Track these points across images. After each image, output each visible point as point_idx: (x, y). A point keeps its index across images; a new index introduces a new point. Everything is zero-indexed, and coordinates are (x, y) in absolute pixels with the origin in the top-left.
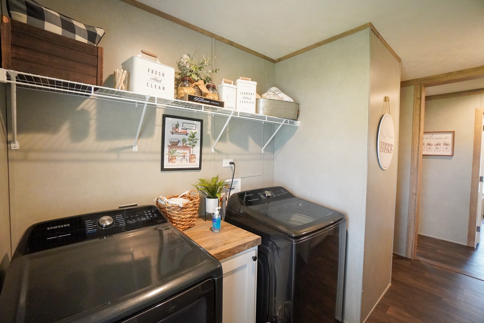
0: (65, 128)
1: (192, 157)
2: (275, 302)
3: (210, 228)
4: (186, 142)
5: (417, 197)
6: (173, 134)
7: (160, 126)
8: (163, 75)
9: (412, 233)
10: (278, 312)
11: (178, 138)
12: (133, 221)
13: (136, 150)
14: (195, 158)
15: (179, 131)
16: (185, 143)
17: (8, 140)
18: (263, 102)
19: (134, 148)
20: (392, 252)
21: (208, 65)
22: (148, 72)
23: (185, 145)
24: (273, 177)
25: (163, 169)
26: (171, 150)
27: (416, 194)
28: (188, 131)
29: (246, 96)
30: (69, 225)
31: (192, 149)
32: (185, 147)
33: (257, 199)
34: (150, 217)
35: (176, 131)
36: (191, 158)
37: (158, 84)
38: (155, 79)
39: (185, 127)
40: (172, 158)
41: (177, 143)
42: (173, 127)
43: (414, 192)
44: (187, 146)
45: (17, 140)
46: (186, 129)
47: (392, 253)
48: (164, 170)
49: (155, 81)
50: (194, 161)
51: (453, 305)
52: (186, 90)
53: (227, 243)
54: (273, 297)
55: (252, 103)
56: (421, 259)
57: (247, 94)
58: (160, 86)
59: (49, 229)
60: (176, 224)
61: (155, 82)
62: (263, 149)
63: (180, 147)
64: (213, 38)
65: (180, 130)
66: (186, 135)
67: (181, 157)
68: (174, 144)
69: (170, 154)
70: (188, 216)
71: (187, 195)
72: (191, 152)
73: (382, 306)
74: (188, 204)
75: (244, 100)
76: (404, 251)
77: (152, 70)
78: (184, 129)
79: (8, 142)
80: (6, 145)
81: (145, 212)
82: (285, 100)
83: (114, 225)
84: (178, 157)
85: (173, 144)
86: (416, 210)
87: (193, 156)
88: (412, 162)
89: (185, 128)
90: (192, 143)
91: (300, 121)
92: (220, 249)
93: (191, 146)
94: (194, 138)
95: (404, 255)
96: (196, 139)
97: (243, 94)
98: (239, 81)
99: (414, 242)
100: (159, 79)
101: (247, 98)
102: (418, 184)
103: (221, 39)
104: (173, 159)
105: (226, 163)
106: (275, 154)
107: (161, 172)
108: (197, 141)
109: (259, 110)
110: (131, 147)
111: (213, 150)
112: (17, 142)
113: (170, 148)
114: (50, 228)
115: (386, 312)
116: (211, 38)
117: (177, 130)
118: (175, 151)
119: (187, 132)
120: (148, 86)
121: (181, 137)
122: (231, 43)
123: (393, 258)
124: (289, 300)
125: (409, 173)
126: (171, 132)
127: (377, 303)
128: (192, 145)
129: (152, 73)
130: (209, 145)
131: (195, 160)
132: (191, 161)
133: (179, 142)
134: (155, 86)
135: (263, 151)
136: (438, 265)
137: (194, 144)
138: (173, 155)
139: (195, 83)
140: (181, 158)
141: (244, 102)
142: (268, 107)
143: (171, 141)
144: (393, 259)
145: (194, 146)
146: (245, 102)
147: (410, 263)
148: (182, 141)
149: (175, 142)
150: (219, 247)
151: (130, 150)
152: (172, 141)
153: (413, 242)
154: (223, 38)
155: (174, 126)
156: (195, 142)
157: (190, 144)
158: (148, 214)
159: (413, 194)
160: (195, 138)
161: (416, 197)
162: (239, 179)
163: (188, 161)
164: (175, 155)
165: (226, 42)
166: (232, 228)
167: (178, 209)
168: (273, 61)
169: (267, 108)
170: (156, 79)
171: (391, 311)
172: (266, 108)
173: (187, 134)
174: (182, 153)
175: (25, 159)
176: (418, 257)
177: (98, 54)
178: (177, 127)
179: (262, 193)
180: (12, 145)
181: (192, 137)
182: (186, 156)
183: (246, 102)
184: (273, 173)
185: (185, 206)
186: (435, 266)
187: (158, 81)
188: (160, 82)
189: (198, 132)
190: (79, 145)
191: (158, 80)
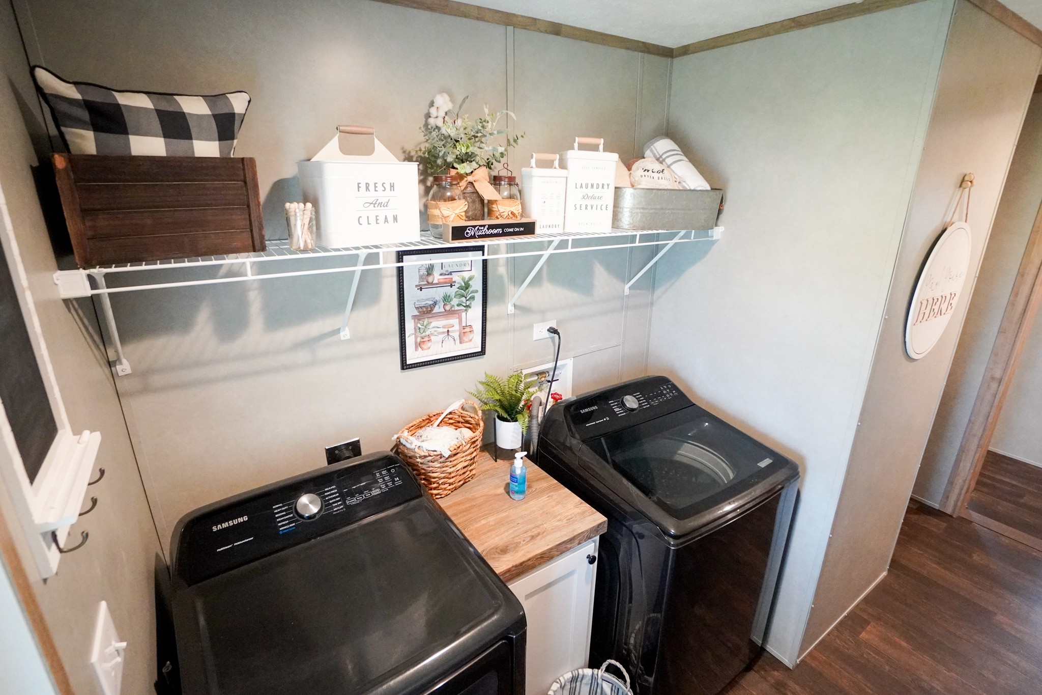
0: (203, 319)
1: (465, 331)
2: (629, 612)
3: (504, 486)
4: (451, 302)
5: (1002, 388)
6: (421, 290)
7: (392, 276)
8: (392, 188)
9: (969, 464)
10: (633, 635)
11: (433, 297)
12: (357, 500)
13: (348, 337)
14: (472, 332)
15: (436, 281)
16: (448, 303)
17: (110, 360)
18: (631, 196)
19: (342, 334)
20: (910, 494)
21: (495, 132)
22: (359, 191)
23: (448, 308)
24: (648, 344)
25: (405, 367)
26: (419, 325)
27: (1000, 381)
28: (456, 278)
29: (590, 192)
30: (247, 519)
31: (464, 314)
32: (450, 313)
33: (605, 419)
34: (387, 486)
35: (428, 282)
36: (462, 334)
37: (381, 212)
38: (374, 203)
39: (446, 269)
40: (422, 340)
41: (431, 308)
42: (421, 273)
43: (998, 374)
44: (453, 309)
45: (124, 357)
46: (451, 273)
47: (910, 497)
48: (407, 369)
49: (374, 207)
50: (471, 338)
51: (1013, 632)
52: (445, 208)
53: (539, 534)
54: (627, 602)
55: (604, 208)
56: (976, 516)
57: (592, 186)
58: (386, 216)
59: (216, 529)
60: (437, 483)
61: (376, 208)
62: (627, 286)
63: (439, 315)
64: (508, 27)
65: (436, 277)
66: (451, 287)
67: (442, 334)
68: (426, 311)
69: (418, 334)
70: (460, 466)
71: (456, 411)
72: (463, 322)
73: (855, 622)
74: (461, 447)
75: (584, 203)
76: (939, 497)
77: (366, 184)
78: (445, 275)
79: (110, 364)
80: (107, 370)
81: (378, 475)
82: (688, 185)
83: (323, 510)
84: (436, 335)
85: (424, 312)
86: (990, 417)
87: (467, 330)
88: (1012, 304)
89: (447, 271)
90: (465, 301)
91: (723, 227)
92: (523, 551)
93: (463, 308)
94: (467, 291)
95: (936, 506)
96: (472, 292)
97: (581, 187)
98: (574, 156)
99: (967, 482)
100: (384, 200)
101: (593, 198)
102: (1014, 358)
103: (531, 24)
104: (425, 343)
105: (540, 332)
106: (655, 294)
107: (401, 372)
108: (475, 295)
109: (620, 216)
110: (337, 331)
111: (511, 309)
112: (124, 361)
113: (416, 320)
114: (217, 527)
115: (860, 633)
116: (504, 27)
117: (430, 279)
118: (429, 324)
119: (452, 278)
120: (361, 224)
121: (437, 294)
122: (556, 29)
123: (909, 511)
124: (658, 612)
125: (995, 330)
126: (416, 286)
127: (845, 614)
128: (464, 306)
129: (367, 191)
130: (502, 297)
131: (471, 336)
132: (464, 340)
133: (435, 303)
134: (377, 220)
135: (627, 291)
136: (1012, 537)
137: (468, 303)
138: (424, 334)
139: (465, 179)
140: (441, 337)
141: (583, 207)
142: (643, 208)
143: (418, 306)
144: (907, 512)
145: (468, 306)
146: (586, 208)
147: (945, 524)
148: (442, 301)
149: (427, 305)
150: (523, 545)
151: (335, 338)
152: (420, 306)
153: (964, 481)
154: (535, 19)
155: (424, 272)
156: (470, 298)
157: (461, 305)
158: (384, 480)
159: (993, 378)
160: (471, 289)
161: (1001, 386)
162: (569, 359)
163: (458, 341)
164: (428, 333)
165: (542, 29)
166: (550, 489)
167: (441, 460)
168: (667, 53)
169: (642, 211)
170: (378, 202)
171: (870, 635)
172: (638, 211)
173: (451, 284)
174: (444, 327)
175: (146, 390)
176: (971, 511)
177: (245, 175)
178: (430, 272)
179: (619, 401)
180: (119, 367)
181: (465, 289)
182: (453, 331)
183: (589, 207)
184: (649, 336)
185: (455, 451)
186: (1003, 539)
187: (381, 206)
188: (386, 206)
189: (476, 275)
190: (236, 347)
191: (382, 203)
